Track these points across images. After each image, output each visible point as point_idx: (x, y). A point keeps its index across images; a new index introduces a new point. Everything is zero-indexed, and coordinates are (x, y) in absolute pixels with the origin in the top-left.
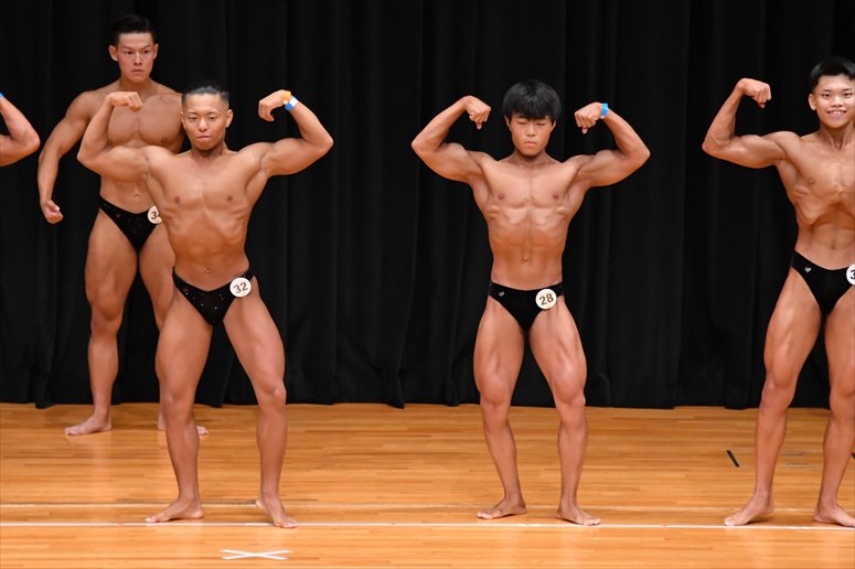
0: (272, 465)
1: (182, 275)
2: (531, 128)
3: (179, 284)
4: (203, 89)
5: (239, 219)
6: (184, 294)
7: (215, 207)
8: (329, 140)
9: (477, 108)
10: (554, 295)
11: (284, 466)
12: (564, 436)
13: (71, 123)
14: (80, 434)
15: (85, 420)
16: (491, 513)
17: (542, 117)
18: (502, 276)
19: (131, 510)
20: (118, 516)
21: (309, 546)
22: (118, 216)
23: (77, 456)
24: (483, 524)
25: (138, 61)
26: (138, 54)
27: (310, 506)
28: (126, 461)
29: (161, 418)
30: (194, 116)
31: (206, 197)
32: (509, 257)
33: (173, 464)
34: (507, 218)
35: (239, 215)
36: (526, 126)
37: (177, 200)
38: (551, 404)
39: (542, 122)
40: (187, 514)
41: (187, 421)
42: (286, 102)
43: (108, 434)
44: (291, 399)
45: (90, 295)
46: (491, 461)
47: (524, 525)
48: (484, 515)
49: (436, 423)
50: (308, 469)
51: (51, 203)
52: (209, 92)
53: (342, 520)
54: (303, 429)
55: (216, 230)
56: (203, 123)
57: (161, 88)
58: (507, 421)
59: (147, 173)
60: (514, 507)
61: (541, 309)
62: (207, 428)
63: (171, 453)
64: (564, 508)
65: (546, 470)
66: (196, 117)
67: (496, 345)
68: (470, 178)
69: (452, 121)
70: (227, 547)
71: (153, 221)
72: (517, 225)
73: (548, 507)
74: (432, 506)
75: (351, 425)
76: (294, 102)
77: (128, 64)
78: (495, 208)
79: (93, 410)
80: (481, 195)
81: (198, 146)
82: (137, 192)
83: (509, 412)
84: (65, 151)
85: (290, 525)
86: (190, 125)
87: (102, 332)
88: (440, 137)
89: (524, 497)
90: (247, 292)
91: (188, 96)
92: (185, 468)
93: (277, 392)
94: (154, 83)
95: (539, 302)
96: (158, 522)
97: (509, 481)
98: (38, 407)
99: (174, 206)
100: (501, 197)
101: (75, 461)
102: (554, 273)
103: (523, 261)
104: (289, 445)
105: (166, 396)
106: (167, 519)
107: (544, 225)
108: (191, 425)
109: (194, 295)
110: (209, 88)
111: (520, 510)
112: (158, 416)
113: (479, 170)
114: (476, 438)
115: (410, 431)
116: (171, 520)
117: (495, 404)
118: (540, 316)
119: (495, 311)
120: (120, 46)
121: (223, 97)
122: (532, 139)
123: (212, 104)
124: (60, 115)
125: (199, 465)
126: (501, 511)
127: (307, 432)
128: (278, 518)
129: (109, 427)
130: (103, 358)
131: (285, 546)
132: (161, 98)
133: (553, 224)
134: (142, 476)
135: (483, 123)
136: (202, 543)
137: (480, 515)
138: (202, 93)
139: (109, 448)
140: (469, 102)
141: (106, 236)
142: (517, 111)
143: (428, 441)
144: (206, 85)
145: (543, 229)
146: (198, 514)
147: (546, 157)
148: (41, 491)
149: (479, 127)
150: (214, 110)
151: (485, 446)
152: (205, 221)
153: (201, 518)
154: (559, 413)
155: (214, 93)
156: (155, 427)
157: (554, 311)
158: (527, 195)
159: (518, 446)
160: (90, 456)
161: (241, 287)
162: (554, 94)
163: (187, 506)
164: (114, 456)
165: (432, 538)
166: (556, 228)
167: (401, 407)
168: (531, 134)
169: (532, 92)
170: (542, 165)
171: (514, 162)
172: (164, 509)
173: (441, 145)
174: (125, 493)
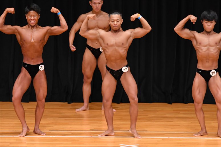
0: (134, 120)
1: (109, 66)
2: (209, 24)
3: (108, 69)
4: (115, 13)
5: (125, 49)
6: (109, 72)
7: (119, 46)
8: (150, 28)
9: (193, 18)
10: (215, 72)
11: (137, 120)
12: (218, 113)
13: (79, 23)
14: (80, 111)
15: (81, 107)
16: (197, 134)
17: (212, 21)
18: (200, 66)
19: (94, 133)
20: (90, 134)
21: (145, 143)
22: (91, 49)
23: (79, 117)
24: (195, 138)
25: (97, 6)
26: (97, 4)
27: (145, 132)
28: (93, 119)
29: (103, 107)
30: (113, 21)
31: (116, 43)
32: (202, 61)
33: (106, 120)
34: (202, 50)
35: (125, 48)
36: (208, 23)
37: (107, 44)
38: (214, 103)
39: (212, 22)
40: (110, 134)
41: (110, 108)
42: (138, 17)
43: (88, 111)
44: (139, 101)
45: (83, 72)
46: (197, 120)
47: (207, 138)
48: (195, 135)
49: (181, 108)
50: (144, 121)
51: (73, 46)
52: (117, 14)
53: (154, 136)
54: (143, 110)
55: (119, 52)
56: (115, 23)
57: (104, 13)
58: (202, 108)
59: (99, 37)
60: (204, 133)
61: (212, 76)
62: (115, 109)
63: (105, 117)
64: (219, 133)
65: (213, 122)
66: (114, 21)
67: (199, 86)
68: (191, 38)
69: (186, 22)
70: (121, 143)
71: (101, 51)
72: (205, 52)
73: (214, 133)
74: (180, 132)
75: (157, 109)
76: (141, 17)
77: (94, 7)
78: (198, 47)
79: (84, 105)
80: (194, 43)
81: (114, 29)
82: (97, 43)
83: (202, 105)
84: (77, 31)
85: (139, 137)
86: (112, 23)
87: (86, 82)
88: (182, 27)
89: (207, 130)
90: (127, 71)
91: (111, 15)
92: (110, 121)
93: (135, 99)
94: (102, 12)
95: (211, 74)
96: (102, 136)
97: (202, 126)
98: (68, 103)
99: (106, 46)
100: (200, 44)
101: (79, 119)
102: (216, 65)
103: (207, 62)
104: (138, 115)
105: (104, 100)
106: (104, 135)
107: (213, 51)
108: (111, 108)
109: (112, 72)
110: (117, 13)
111: (205, 134)
112: (102, 106)
113: (194, 36)
114: (193, 113)
115: (174, 111)
116: (105, 136)
117: (198, 103)
118: (211, 78)
119: (198, 76)
120: (92, 2)
121: (121, 15)
122: (209, 27)
123: (118, 17)
124: (75, 21)
125: (113, 120)
126: (200, 134)
127: (144, 111)
128: (136, 135)
129: (88, 109)
130: (87, 90)
131: (138, 143)
132: (104, 16)
133: (216, 51)
134: (97, 123)
135: (195, 22)
136: (114, 142)
137: (194, 135)
138: (115, 14)
139: (88, 115)
140: (190, 16)
141: (88, 55)
142: (205, 19)
143: (179, 114)
144: (116, 12)
145: (212, 53)
146: (113, 134)
147: (213, 32)
148: (69, 127)
149: (194, 24)
150: (119, 19)
151: (195, 115)
152: (116, 50)
153: (114, 135)
154: (217, 106)
155: (118, 14)
156: (101, 109)
157: (215, 77)
158: (208, 43)
159: (205, 115)
160: (82, 117)
161: (125, 69)
162: (216, 14)
163: (110, 132)
164: (89, 117)
165: (180, 141)
166: (216, 52)
167: (171, 104)
168: (209, 25)
169: (209, 13)
170: (212, 34)
171: (204, 33)
172: (104, 133)
173: (182, 29)
174: (93, 128)
